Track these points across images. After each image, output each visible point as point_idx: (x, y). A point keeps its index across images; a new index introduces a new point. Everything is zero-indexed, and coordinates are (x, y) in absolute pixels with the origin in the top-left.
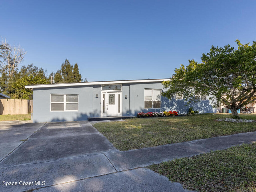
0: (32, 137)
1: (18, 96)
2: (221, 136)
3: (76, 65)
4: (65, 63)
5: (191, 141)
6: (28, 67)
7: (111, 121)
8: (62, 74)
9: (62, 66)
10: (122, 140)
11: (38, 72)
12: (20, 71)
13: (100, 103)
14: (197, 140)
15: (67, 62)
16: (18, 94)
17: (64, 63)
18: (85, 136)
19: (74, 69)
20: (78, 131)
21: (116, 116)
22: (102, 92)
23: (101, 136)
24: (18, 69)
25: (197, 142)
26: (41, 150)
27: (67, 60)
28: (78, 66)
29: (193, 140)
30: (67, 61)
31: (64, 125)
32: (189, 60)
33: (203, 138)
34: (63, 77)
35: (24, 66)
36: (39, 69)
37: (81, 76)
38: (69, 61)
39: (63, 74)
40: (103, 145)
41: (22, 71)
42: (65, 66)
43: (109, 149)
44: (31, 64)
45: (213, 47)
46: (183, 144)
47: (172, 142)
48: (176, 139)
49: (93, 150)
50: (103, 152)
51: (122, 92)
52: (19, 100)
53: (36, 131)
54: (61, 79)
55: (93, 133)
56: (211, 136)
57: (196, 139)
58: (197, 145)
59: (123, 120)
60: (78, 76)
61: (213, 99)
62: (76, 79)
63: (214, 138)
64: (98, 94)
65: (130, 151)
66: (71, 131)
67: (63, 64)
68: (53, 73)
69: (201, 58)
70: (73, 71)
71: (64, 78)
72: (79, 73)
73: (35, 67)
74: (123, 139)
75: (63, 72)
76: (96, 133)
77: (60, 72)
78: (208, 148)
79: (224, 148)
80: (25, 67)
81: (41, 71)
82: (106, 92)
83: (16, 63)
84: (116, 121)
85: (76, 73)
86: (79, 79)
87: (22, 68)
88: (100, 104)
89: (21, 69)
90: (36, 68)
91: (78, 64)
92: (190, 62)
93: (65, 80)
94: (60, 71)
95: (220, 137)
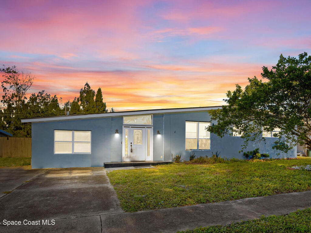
0: (20, 189)
1: (26, 134)
2: (290, 192)
3: (99, 90)
4: (85, 87)
5: (238, 200)
6: (38, 95)
7: (136, 168)
8: (80, 103)
9: (80, 92)
10: (136, 196)
11: (51, 100)
12: (29, 101)
13: (122, 142)
14: (247, 199)
15: (87, 87)
16: (25, 130)
18: (87, 188)
19: (97, 96)
20: (83, 181)
21: (144, 161)
22: (124, 127)
23: (110, 189)
24: (26, 99)
25: (246, 202)
26: (20, 207)
27: (87, 83)
28: (102, 91)
29: (242, 198)
30: (87, 84)
31: (69, 173)
32: (249, 79)
33: (258, 196)
34: (81, 107)
35: (33, 94)
36: (52, 97)
37: (105, 105)
38: (90, 85)
39: (82, 103)
40: (106, 202)
41: (31, 101)
42: (84, 91)
43: (111, 209)
44: (43, 91)
45: (281, 56)
46: (223, 204)
47: (208, 201)
48: (216, 196)
49: (88, 209)
50: (100, 213)
51: (152, 127)
52: (27, 138)
53: (29, 180)
54: (79, 110)
55: (101, 185)
56: (272, 192)
57: (246, 196)
58: (244, 207)
59: (152, 167)
60: (101, 106)
61: (279, 136)
62: (98, 109)
63: (277, 195)
64: (118, 129)
65: (139, 212)
66: (74, 182)
67: (82, 89)
68: (69, 102)
69: (262, 74)
70: (95, 98)
71: (83, 108)
72: (104, 101)
73: (46, 95)
74: (138, 194)
75: (81, 100)
76: (105, 185)
77: (78, 101)
78: (258, 212)
79: (284, 211)
80: (35, 96)
81: (54, 99)
82: (129, 127)
83: (25, 90)
84: (142, 168)
85: (98, 101)
86: (103, 110)
87: (32, 96)
88: (122, 144)
89: (30, 98)
90: (48, 96)
91: (101, 89)
92: (250, 81)
93: (85, 111)
94: (78, 99)
95: (287, 194)
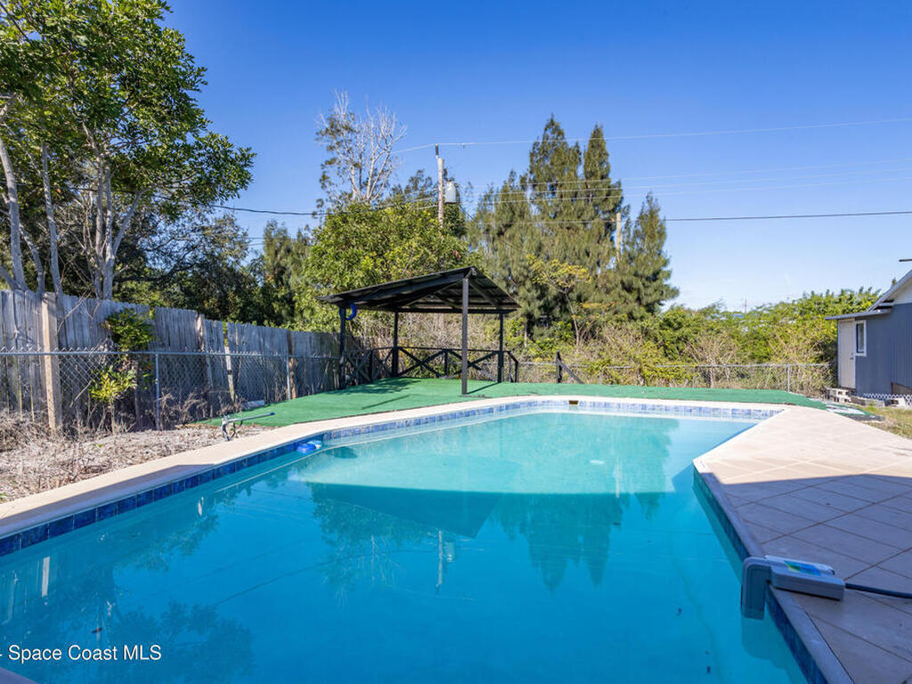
4: (546, 137)
8: (529, 193)
9: (532, 155)
15: (553, 132)
17: (541, 141)
19: (588, 157)
27: (552, 121)
28: (605, 137)
30: (552, 124)
34: (533, 208)
38: (561, 127)
42: (544, 151)
44: (419, 172)
60: (605, 192)
62: (595, 207)
67: (536, 144)
75: (535, 184)
77: (523, 185)
85: (594, 174)
86: (612, 206)
94: (523, 180)
